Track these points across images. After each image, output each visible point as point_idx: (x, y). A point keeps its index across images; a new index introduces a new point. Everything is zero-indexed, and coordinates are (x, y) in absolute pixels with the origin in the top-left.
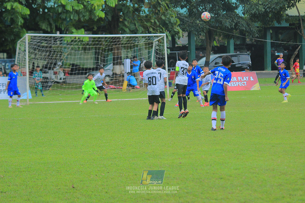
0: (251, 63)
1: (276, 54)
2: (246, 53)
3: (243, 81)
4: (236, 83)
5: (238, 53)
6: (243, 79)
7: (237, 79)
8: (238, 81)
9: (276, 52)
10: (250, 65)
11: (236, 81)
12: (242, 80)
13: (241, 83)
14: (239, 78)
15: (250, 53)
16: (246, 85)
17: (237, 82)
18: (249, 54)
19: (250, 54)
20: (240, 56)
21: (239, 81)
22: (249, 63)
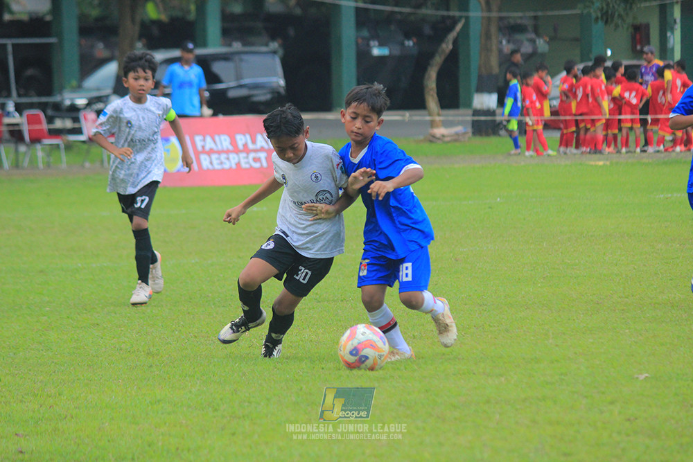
0: (282, 82)
1: (376, 52)
2: (264, 49)
3: (255, 151)
4: (228, 159)
5: (237, 46)
6: (254, 141)
7: (234, 142)
8: (236, 151)
9: (374, 46)
10: (279, 93)
11: (228, 152)
12: (251, 146)
13: (247, 157)
14: (241, 139)
15: (280, 46)
16: (265, 164)
17: (231, 152)
18: (275, 52)
19: (281, 52)
20: (245, 57)
21: (241, 151)
22: (275, 85)
